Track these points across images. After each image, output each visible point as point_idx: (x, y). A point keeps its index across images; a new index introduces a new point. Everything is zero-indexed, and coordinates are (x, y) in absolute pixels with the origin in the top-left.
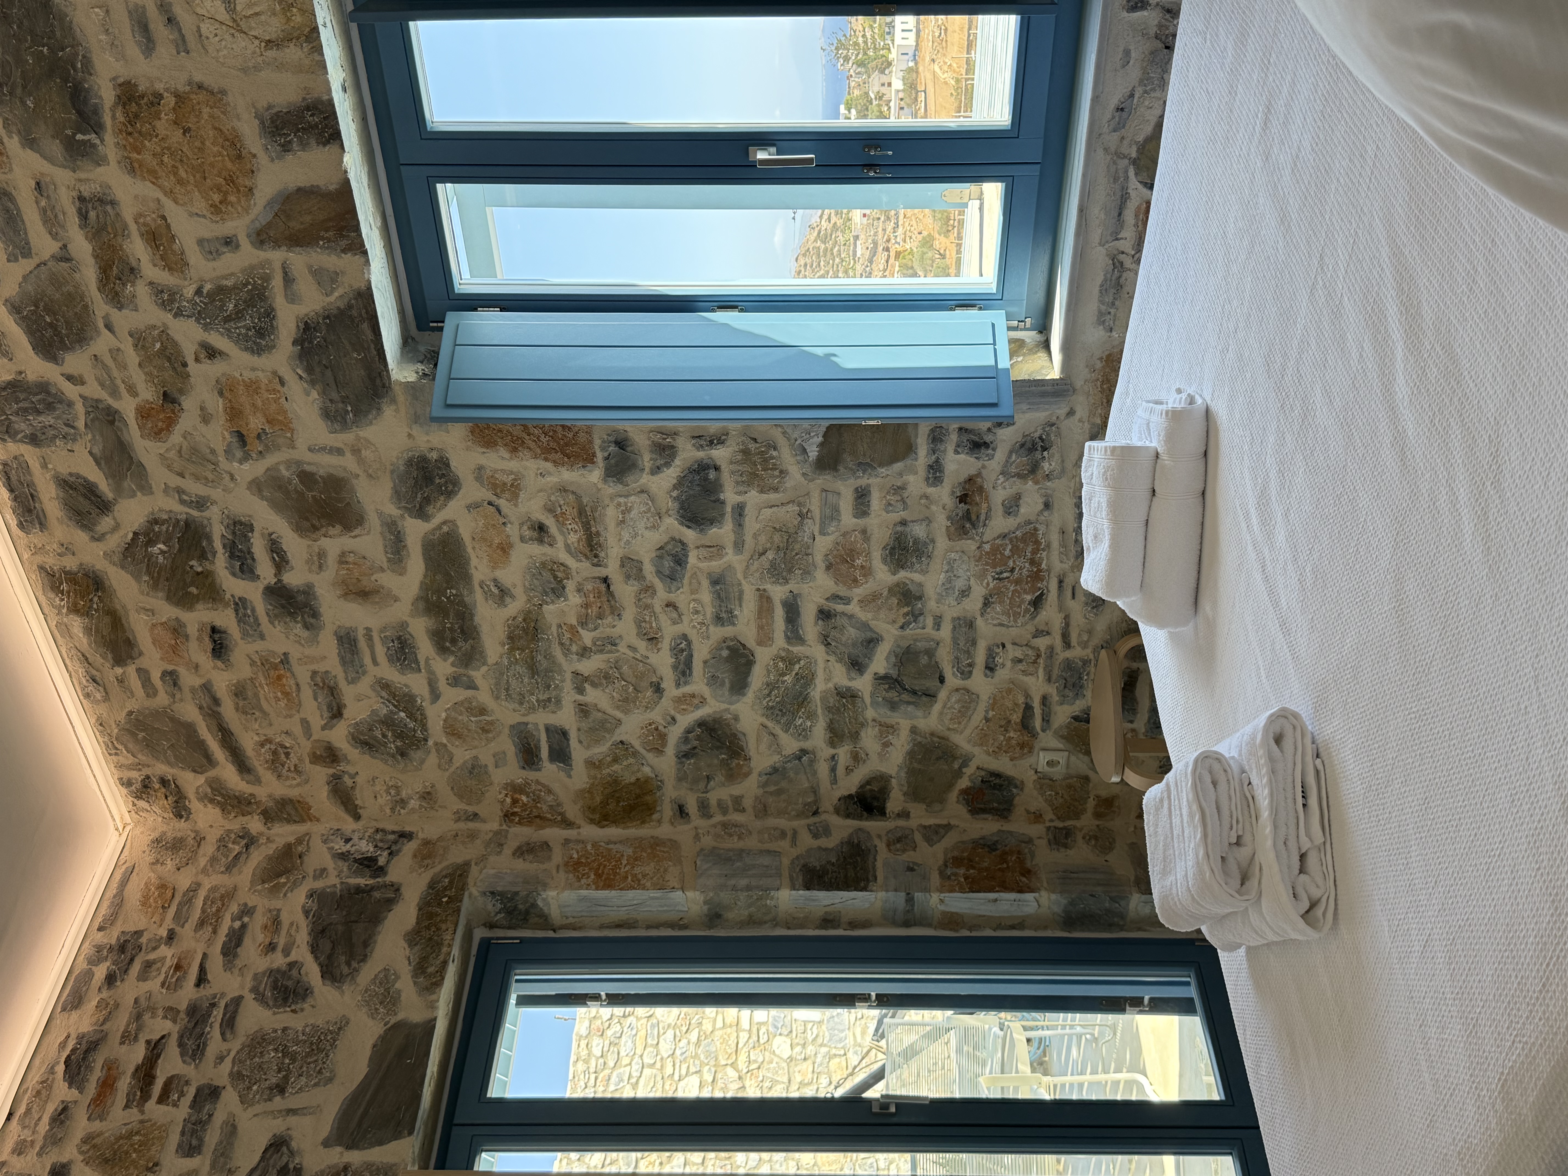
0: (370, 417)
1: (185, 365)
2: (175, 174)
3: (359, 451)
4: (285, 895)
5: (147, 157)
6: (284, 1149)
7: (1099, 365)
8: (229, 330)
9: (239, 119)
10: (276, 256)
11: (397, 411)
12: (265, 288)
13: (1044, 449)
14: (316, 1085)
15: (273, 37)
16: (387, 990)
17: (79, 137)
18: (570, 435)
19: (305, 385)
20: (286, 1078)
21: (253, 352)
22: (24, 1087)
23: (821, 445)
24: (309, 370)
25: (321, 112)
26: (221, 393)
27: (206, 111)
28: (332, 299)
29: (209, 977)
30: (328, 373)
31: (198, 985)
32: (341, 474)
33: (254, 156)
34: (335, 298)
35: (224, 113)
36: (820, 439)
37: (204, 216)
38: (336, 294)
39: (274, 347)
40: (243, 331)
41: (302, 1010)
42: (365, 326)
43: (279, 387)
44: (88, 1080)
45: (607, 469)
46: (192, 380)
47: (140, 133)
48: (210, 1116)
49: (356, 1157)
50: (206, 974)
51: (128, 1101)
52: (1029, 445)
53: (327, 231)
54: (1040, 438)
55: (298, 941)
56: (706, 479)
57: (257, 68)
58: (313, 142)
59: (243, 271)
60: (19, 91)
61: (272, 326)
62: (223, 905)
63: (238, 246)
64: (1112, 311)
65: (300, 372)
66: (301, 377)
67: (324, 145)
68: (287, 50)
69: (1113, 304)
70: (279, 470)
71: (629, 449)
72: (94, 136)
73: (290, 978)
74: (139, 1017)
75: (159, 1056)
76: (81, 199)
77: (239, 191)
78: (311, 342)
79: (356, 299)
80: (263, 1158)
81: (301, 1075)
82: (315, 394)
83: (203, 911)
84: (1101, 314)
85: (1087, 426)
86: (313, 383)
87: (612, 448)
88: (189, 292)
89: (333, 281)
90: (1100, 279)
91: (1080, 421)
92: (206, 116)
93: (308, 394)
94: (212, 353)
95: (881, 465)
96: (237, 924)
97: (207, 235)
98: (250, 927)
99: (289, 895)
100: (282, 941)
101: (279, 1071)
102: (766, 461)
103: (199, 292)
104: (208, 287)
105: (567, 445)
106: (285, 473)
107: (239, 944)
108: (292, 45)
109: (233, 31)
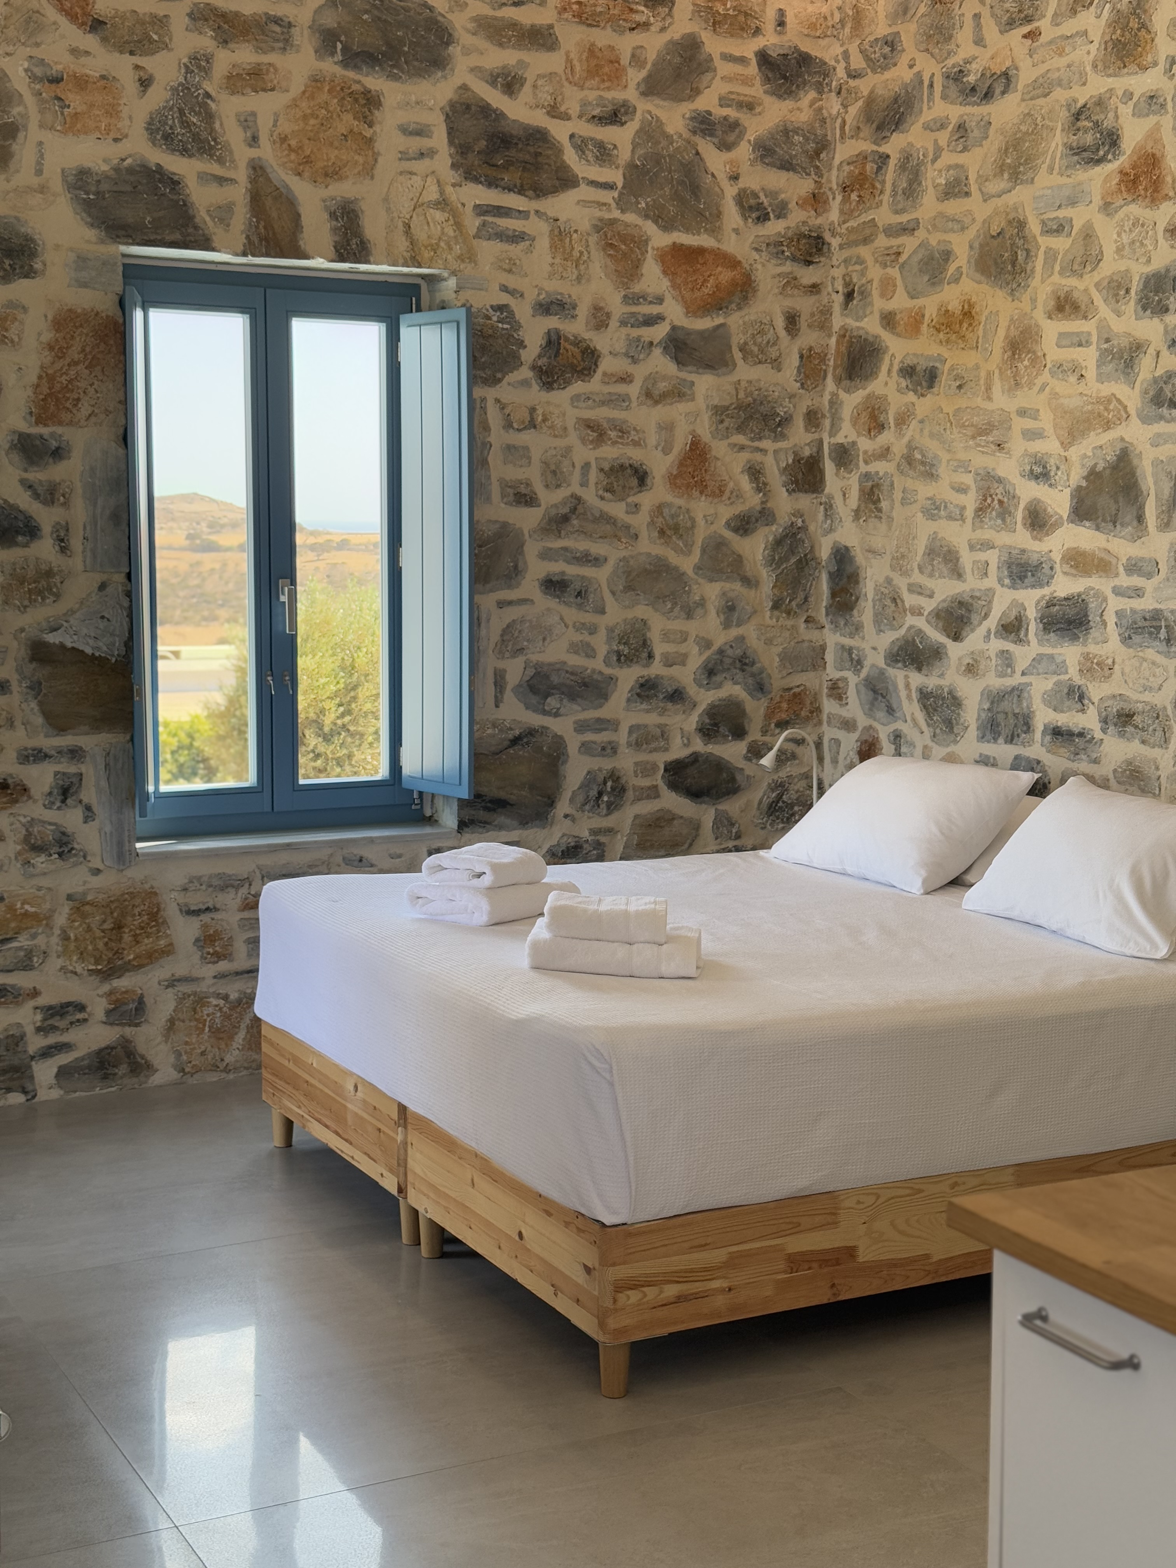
0: (84, 215)
1: (132, 53)
2: (312, 115)
3: (42, 193)
5: (324, 96)
7: (147, 886)
8: (171, 109)
9: (354, 183)
10: (242, 175)
11: (88, 242)
12: (211, 156)
13: (60, 855)
15: (413, 231)
18: (68, 405)
19: (116, 162)
21: (149, 124)
23: (62, 646)
24: (130, 170)
25: (360, 252)
26: (103, 77)
27: (361, 160)
28: (203, 213)
30: (129, 188)
33: (327, 187)
34: (202, 215)
35: (359, 173)
36: (69, 645)
37: (275, 125)
38: (208, 219)
39: (154, 145)
40: (170, 122)
42: (177, 236)
43: (112, 135)
45: (29, 435)
46: (117, 55)
52: (65, 839)
53: (265, 228)
54: (72, 849)
56: (18, 532)
58: (337, 238)
59: (227, 141)
61: (175, 150)
63: (251, 146)
64: (204, 887)
65: (129, 161)
66: (123, 160)
67: (335, 247)
68: (404, 239)
69: (211, 886)
70: (19, 105)
71: (51, 460)
72: (341, 58)
76: (289, 25)
77: (300, 164)
78: (160, 181)
79: (204, 235)
82: (105, 168)
84: (199, 878)
85: (80, 889)
86: (117, 169)
87: (54, 444)
88: (208, 87)
89: (221, 220)
90: (229, 871)
91: (85, 883)
92: (357, 157)
93: (104, 161)
94: (145, 83)
95: (41, 704)
97: (260, 122)
102: (40, 593)
103: (208, 95)
104: (213, 105)
105: (57, 399)
108: (408, 244)
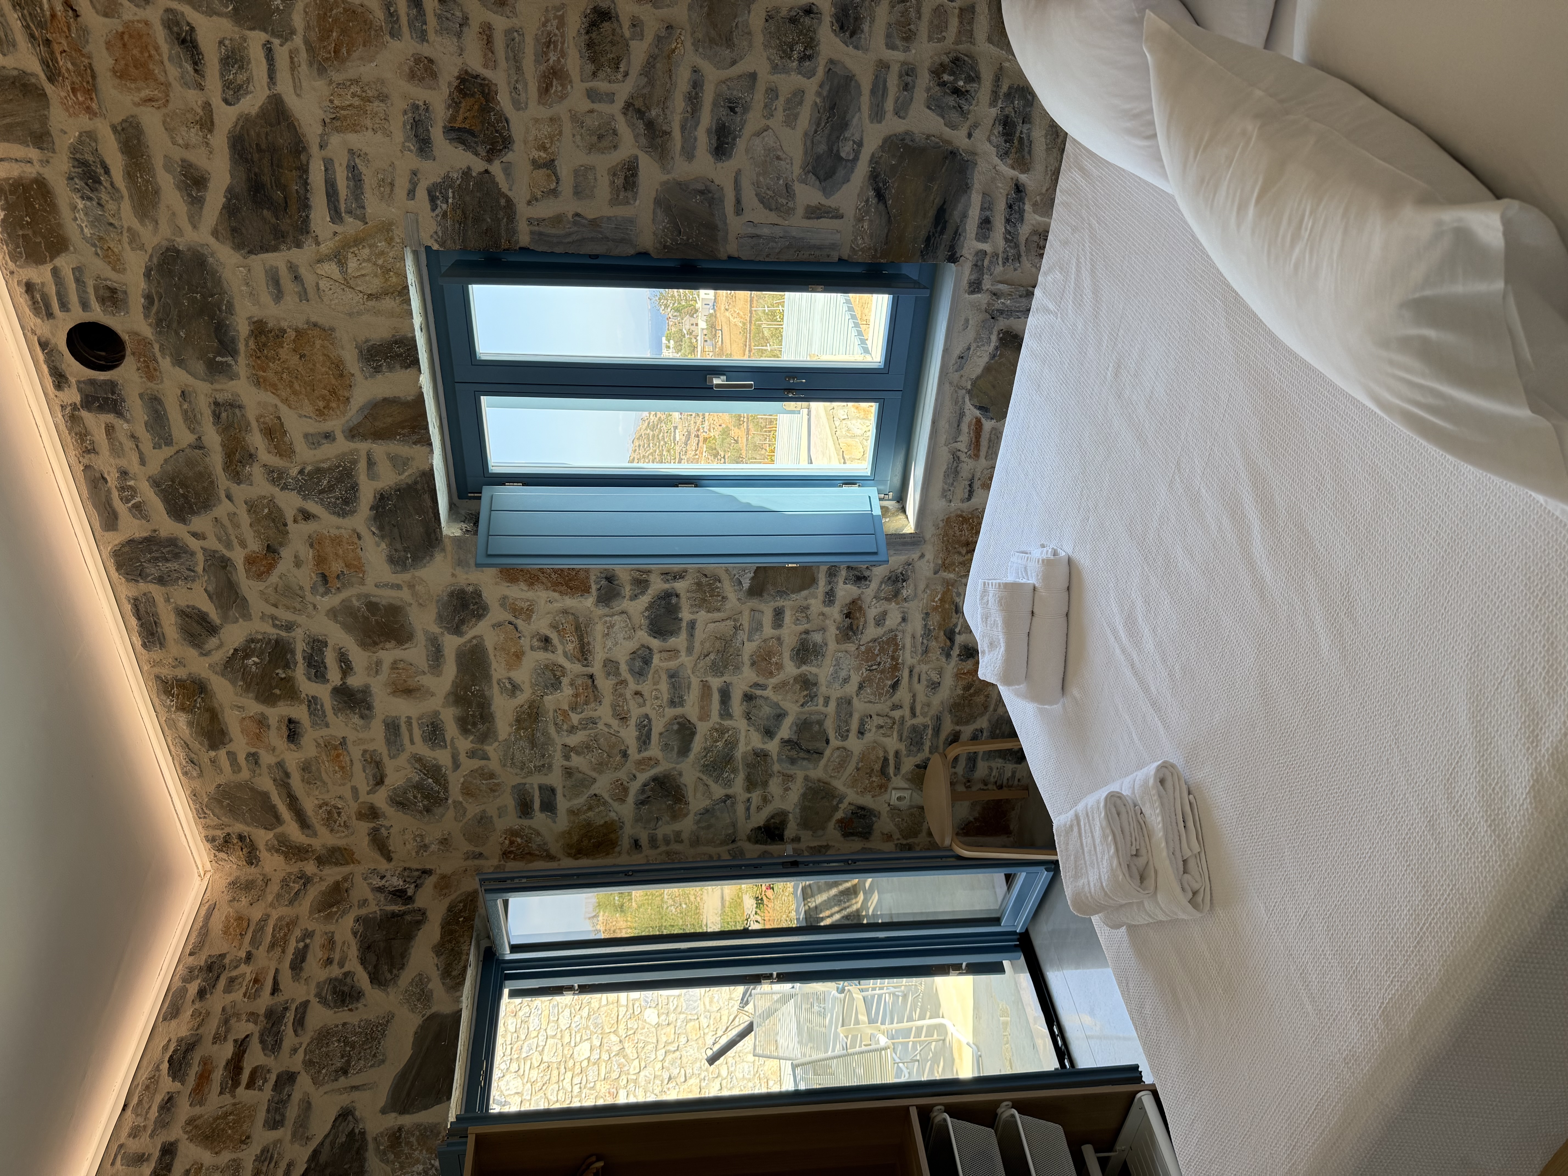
0: (425, 561)
1: (285, 525)
2: (291, 387)
3: (414, 586)
4: (337, 921)
5: (270, 375)
6: (350, 1117)
7: (941, 525)
8: (322, 500)
9: (343, 349)
10: (363, 447)
11: (445, 557)
12: (352, 469)
13: (904, 581)
14: (371, 1066)
15: (374, 292)
16: (422, 990)
17: (218, 359)
18: (574, 573)
19: (377, 539)
20: (348, 1062)
21: (339, 515)
22: (135, 1083)
23: (752, 579)
24: (381, 528)
25: (406, 345)
26: (311, 546)
27: (318, 343)
28: (403, 477)
29: (281, 987)
30: (396, 530)
31: (273, 994)
32: (399, 603)
33: (353, 375)
34: (406, 477)
35: (332, 344)
36: (752, 574)
37: (310, 418)
38: (406, 474)
39: (355, 511)
40: (333, 500)
41: (357, 1009)
42: (426, 497)
43: (356, 540)
44: (187, 1075)
45: (598, 597)
46: (290, 536)
47: (266, 357)
48: (289, 1096)
49: (407, 1120)
50: (278, 985)
51: (222, 1089)
52: (893, 578)
53: (403, 428)
54: (901, 573)
55: (350, 956)
56: (670, 603)
57: (359, 313)
58: (398, 366)
59: (336, 457)
60: (175, 325)
61: (355, 496)
62: (289, 930)
63: (334, 439)
64: (952, 489)
65: (373, 529)
66: (374, 533)
67: (406, 368)
68: (383, 302)
69: (952, 484)
70: (351, 601)
71: (616, 582)
72: (230, 358)
73: (345, 985)
74: (226, 1021)
75: (244, 1051)
76: (216, 404)
77: (339, 399)
78: (384, 508)
79: (421, 477)
80: (333, 1126)
81: (360, 1059)
82: (383, 545)
83: (273, 936)
84: (944, 491)
85: (932, 565)
86: (383, 537)
87: (604, 582)
88: (294, 472)
89: (405, 464)
90: (944, 468)
91: (928, 562)
92: (318, 347)
93: (378, 546)
94: (307, 516)
95: (793, 592)
96: (301, 945)
97: (311, 430)
98: (311, 946)
99: (340, 920)
100: (337, 957)
101: (342, 1057)
102: (713, 590)
103: (301, 472)
104: (309, 468)
105: (570, 580)
106: (356, 603)
107: (303, 960)
108: (387, 298)
109: (343, 287)
